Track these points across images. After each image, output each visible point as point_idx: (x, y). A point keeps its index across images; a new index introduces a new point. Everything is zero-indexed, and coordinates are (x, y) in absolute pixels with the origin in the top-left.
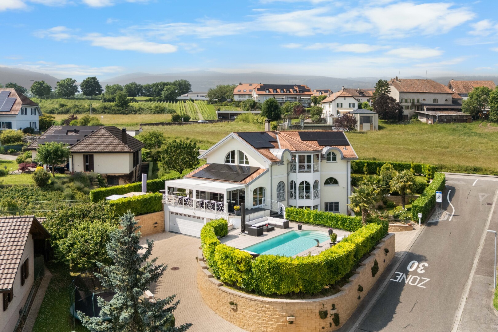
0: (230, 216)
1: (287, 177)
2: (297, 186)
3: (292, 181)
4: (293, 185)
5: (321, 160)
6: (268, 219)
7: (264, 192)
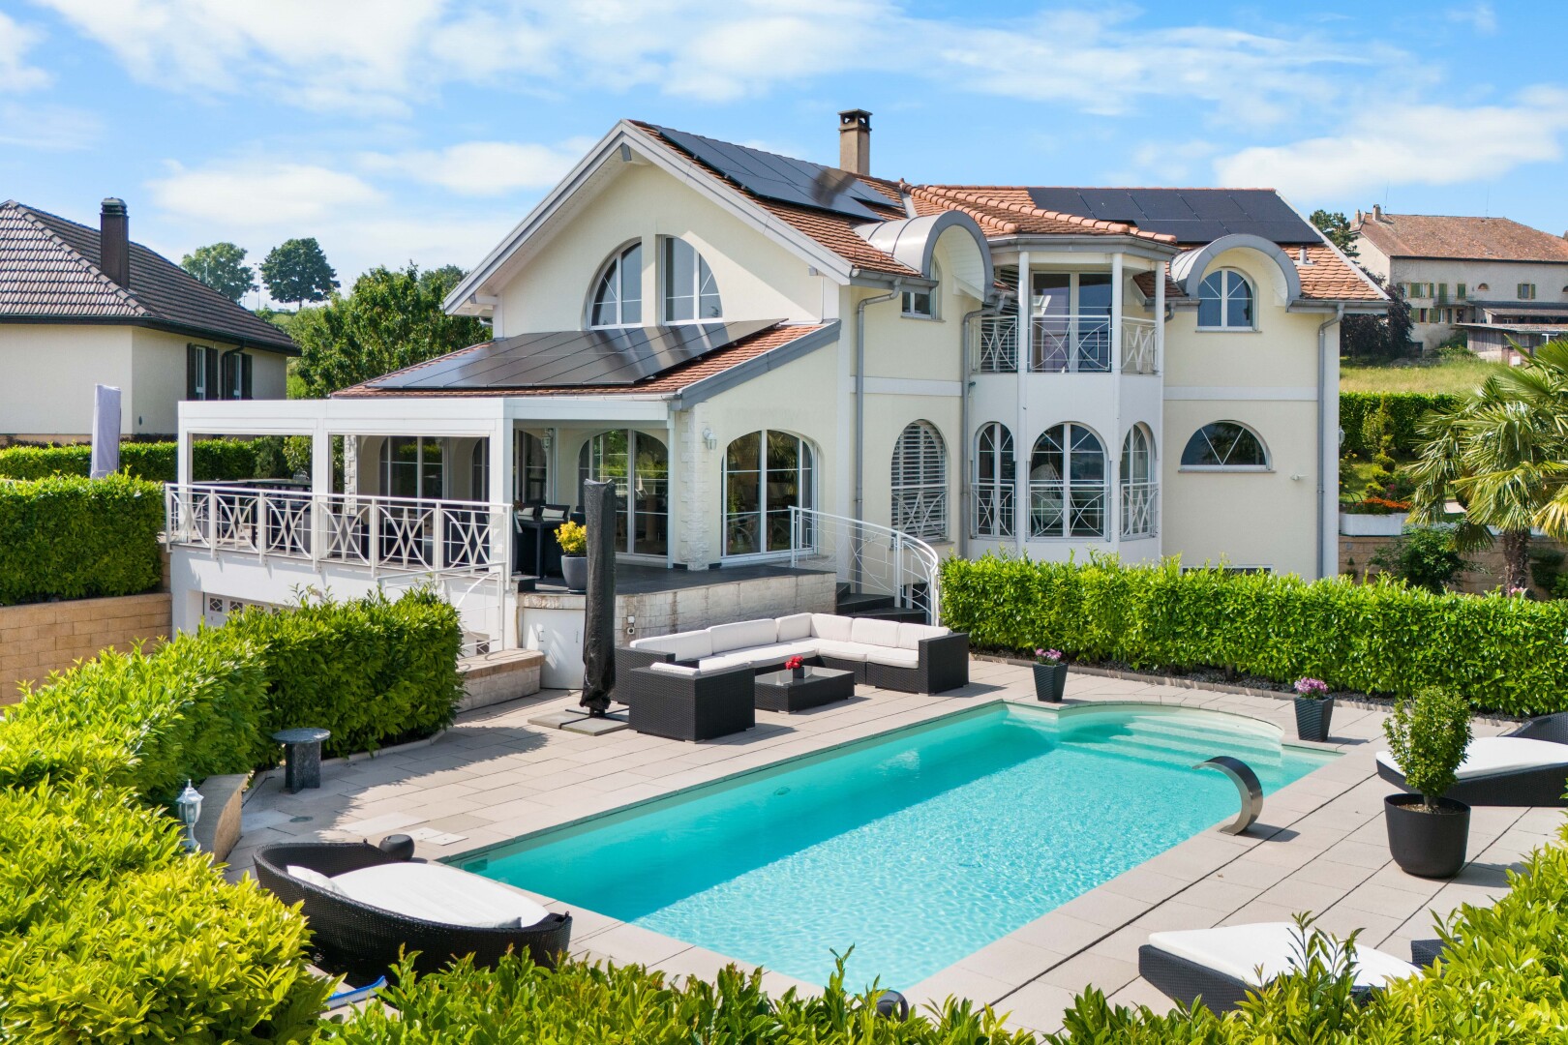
0: (530, 599)
1: (956, 403)
2: (1023, 455)
3: (990, 430)
4: (997, 450)
5: (1168, 307)
6: (818, 629)
7: (808, 475)
